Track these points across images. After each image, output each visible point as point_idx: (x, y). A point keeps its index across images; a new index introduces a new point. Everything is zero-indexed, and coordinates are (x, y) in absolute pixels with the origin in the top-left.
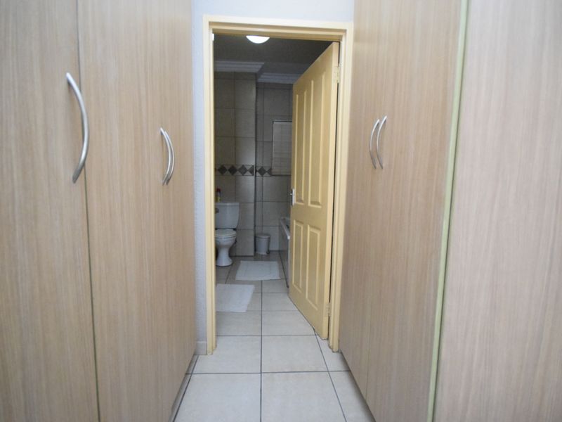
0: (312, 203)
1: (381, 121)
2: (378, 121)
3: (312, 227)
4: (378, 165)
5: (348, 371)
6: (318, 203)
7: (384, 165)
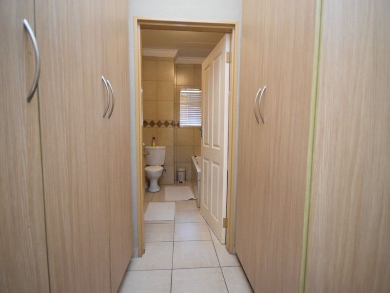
0: (215, 145)
1: (262, 89)
2: (260, 90)
3: (214, 162)
4: (260, 120)
5: (241, 266)
6: (217, 146)
7: (265, 120)
